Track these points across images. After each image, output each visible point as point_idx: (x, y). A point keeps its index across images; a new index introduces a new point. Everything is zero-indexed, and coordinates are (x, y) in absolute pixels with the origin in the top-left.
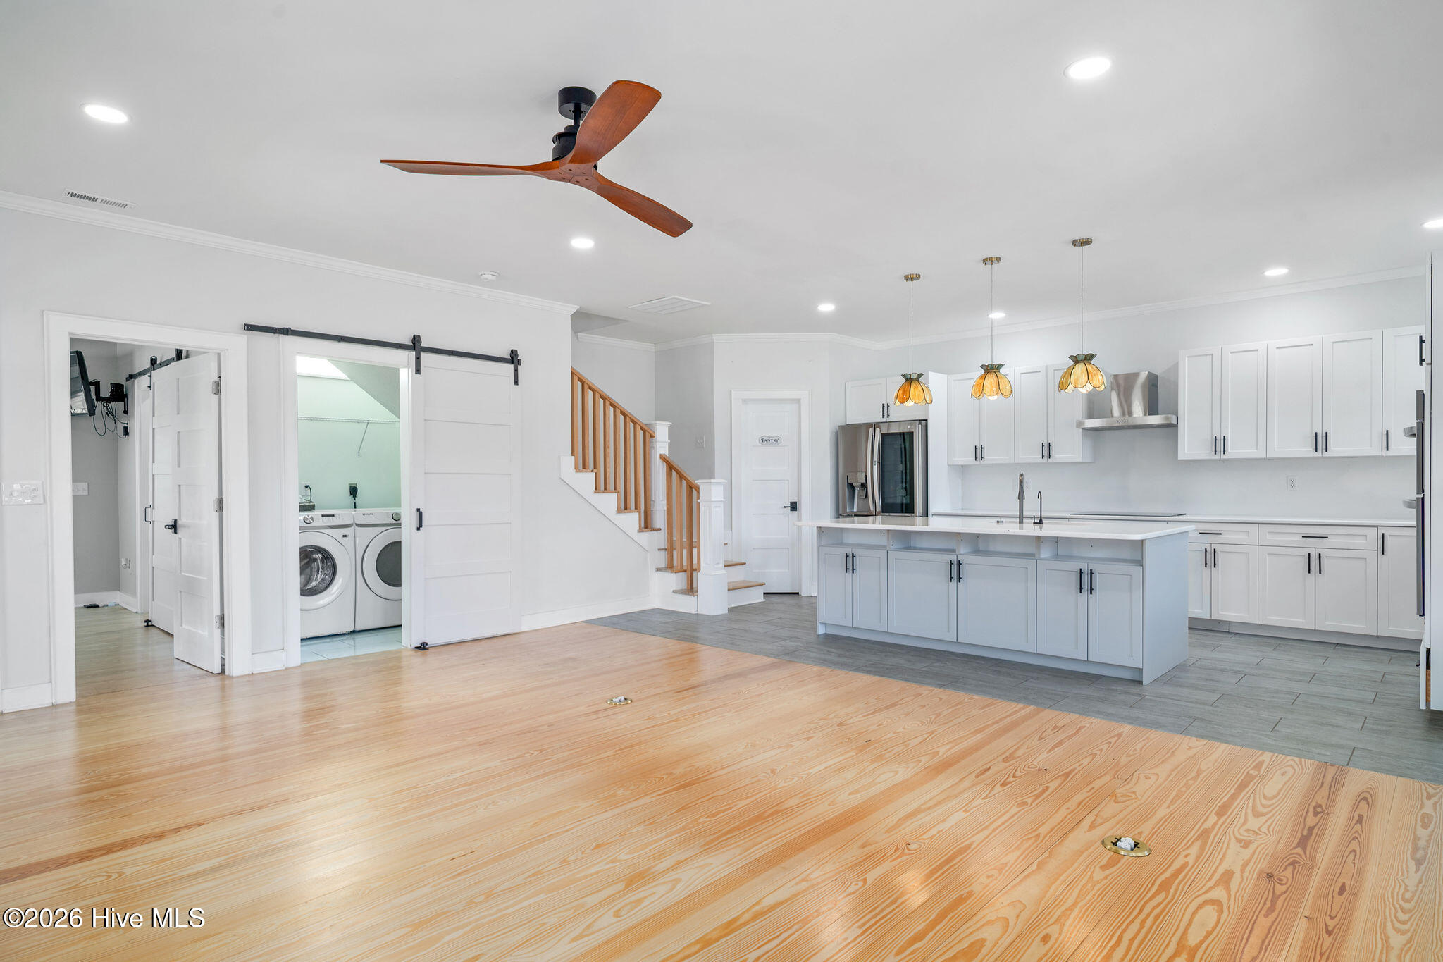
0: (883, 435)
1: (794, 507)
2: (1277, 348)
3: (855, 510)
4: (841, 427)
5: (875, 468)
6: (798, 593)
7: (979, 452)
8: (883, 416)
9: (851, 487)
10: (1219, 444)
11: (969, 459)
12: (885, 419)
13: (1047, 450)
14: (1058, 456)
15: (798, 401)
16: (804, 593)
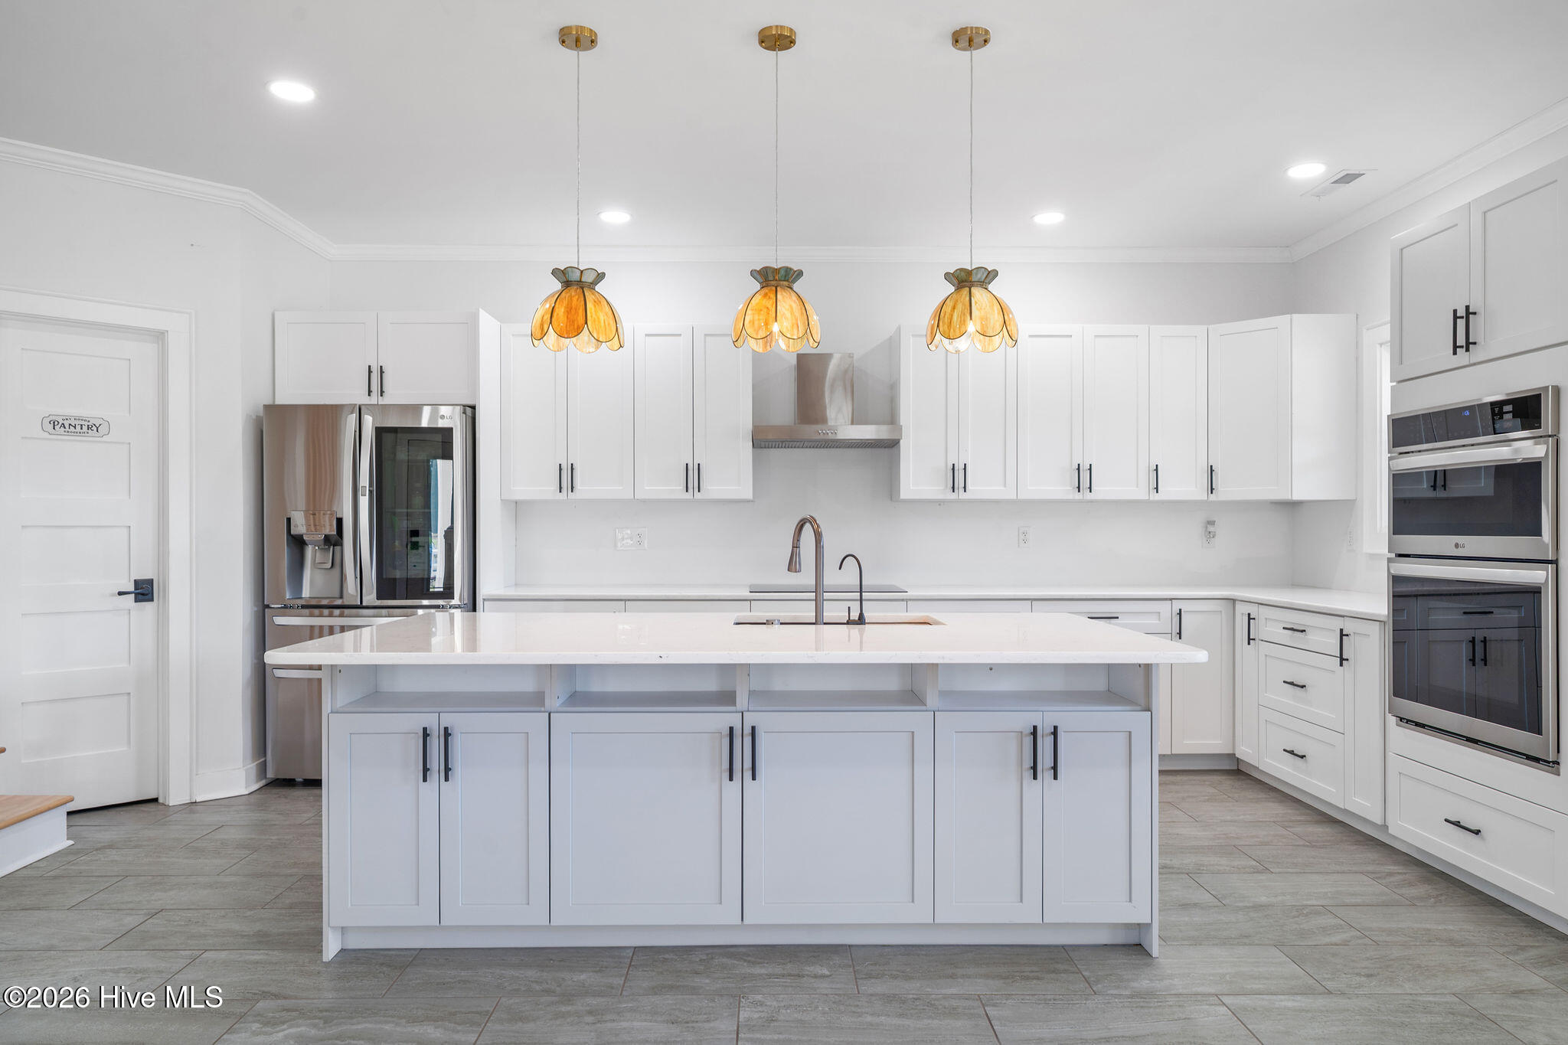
0: (380, 432)
1: (144, 591)
2: (1030, 336)
3: (306, 593)
4: (266, 407)
5: (364, 502)
6: (155, 800)
7: (567, 477)
8: (370, 392)
9: (298, 543)
10: (957, 478)
11: (547, 489)
12: (374, 400)
13: (693, 477)
14: (714, 487)
15: (160, 337)
16: (176, 797)
